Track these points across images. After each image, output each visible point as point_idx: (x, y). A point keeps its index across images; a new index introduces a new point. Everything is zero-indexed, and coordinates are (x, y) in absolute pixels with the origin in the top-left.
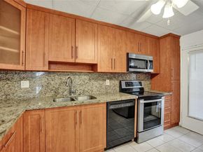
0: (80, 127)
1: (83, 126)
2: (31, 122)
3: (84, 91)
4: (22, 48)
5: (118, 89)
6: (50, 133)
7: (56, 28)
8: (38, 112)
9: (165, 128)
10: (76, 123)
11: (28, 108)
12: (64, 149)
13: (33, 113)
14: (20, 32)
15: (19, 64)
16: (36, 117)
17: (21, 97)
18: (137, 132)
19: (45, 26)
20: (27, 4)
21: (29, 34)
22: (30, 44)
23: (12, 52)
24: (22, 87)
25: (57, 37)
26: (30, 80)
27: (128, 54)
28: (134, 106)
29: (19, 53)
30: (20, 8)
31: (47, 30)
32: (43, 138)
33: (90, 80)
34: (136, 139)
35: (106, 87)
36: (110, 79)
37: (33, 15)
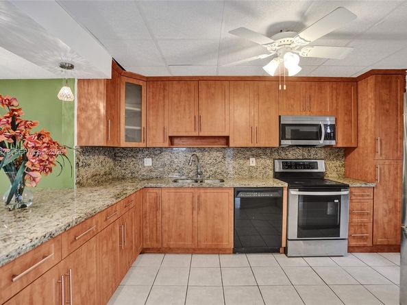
0: (198, 213)
2: (149, 199)
3: (216, 172)
4: (144, 125)
5: (271, 173)
6: (167, 214)
7: (176, 96)
8: (155, 190)
9: (351, 249)
11: (146, 185)
12: (180, 235)
13: (151, 190)
14: (141, 108)
15: (141, 141)
16: (154, 195)
17: (144, 175)
18: (287, 239)
19: (164, 97)
20: (147, 78)
21: (149, 109)
22: (151, 119)
23: (135, 130)
24: (145, 165)
25: (177, 107)
26: (152, 158)
27: (280, 117)
29: (141, 130)
30: (141, 83)
31: (167, 101)
32: (159, 218)
33: (224, 158)
34: (286, 252)
35: (250, 169)
36: (257, 156)
37: (153, 87)
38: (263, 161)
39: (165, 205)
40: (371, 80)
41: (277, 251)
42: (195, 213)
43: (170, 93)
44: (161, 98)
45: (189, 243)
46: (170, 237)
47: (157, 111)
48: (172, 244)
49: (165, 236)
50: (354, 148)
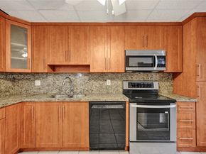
0: (62, 121)
1: (66, 120)
2: (26, 110)
6: (39, 122)
7: (53, 37)
8: (30, 104)
12: (49, 137)
13: (27, 104)
14: (27, 44)
17: (34, 92)
18: (129, 141)
20: (31, 23)
24: (36, 85)
26: (41, 80)
27: (125, 51)
28: (125, 109)
30: (26, 27)
32: (33, 125)
33: (89, 80)
34: (129, 150)
35: (107, 88)
36: (112, 79)
37: (36, 30)
38: (116, 82)
39: (38, 115)
40: (194, 22)
44: (42, 38)
45: (55, 144)
46: (41, 139)
48: (43, 145)
49: (38, 138)
50: (180, 73)
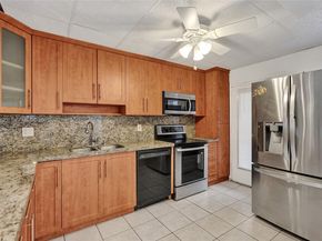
0: (104, 181)
1: (108, 179)
2: (45, 176)
3: (108, 139)
4: (28, 87)
5: (153, 136)
6: (68, 189)
7: (72, 61)
9: (210, 184)
10: (99, 176)
12: (84, 208)
14: (24, 66)
15: (25, 107)
18: (175, 187)
19: (57, 58)
20: (33, 30)
21: (36, 68)
22: (38, 81)
24: (24, 135)
25: (74, 72)
26: (34, 127)
27: (163, 93)
28: (170, 156)
30: (24, 35)
31: (60, 64)
33: (116, 125)
34: (173, 197)
36: (143, 123)
37: (42, 44)
38: (147, 127)
39: (66, 179)
41: (167, 198)
42: (101, 181)
43: (65, 57)
44: (53, 59)
46: (72, 214)
47: (48, 72)
48: (75, 220)
49: (66, 214)
50: (202, 117)
